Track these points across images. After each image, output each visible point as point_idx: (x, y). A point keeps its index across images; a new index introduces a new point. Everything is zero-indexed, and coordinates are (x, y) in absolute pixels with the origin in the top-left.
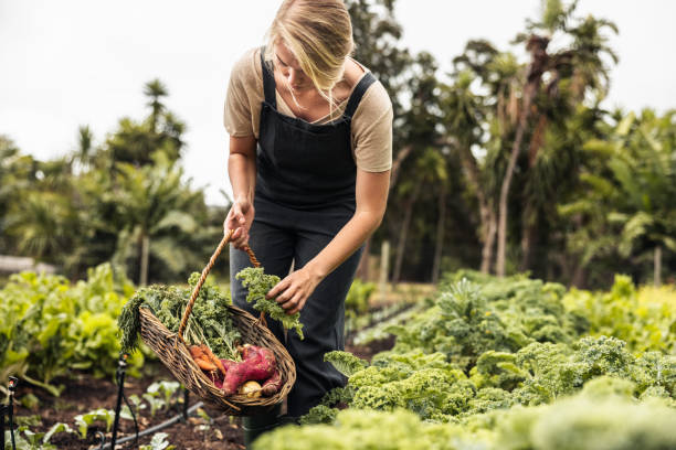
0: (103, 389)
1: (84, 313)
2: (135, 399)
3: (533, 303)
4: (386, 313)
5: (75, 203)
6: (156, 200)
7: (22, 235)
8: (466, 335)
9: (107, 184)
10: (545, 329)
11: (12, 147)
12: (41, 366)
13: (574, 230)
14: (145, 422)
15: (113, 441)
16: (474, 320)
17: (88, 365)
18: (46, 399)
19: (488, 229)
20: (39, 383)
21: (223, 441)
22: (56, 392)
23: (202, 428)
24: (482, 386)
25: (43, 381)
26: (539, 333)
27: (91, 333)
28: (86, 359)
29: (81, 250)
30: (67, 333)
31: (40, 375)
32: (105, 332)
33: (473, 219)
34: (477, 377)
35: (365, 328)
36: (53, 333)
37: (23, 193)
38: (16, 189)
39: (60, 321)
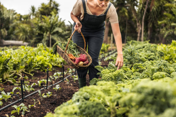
0: (43, 74)
1: (37, 56)
2: (51, 77)
3: (149, 50)
4: (112, 52)
5: (32, 27)
6: (52, 25)
7: (19, 35)
8: (131, 59)
9: (40, 21)
10: (151, 56)
11: (15, 12)
12: (28, 69)
13: (162, 28)
14: (54, 82)
15: (47, 87)
16: (133, 55)
17: (39, 68)
18: (30, 77)
19: (139, 29)
20: (28, 73)
21: (72, 86)
22: (32, 75)
23: (67, 83)
24: (134, 72)
25: (29, 73)
26: (149, 58)
27: (39, 61)
28: (39, 67)
29: (34, 39)
30: (33, 61)
31: (28, 71)
32: (42, 60)
33: (135, 26)
34: (133, 70)
35: (107, 56)
36: (30, 61)
37: (19, 24)
38: (17, 23)
39: (32, 58)
